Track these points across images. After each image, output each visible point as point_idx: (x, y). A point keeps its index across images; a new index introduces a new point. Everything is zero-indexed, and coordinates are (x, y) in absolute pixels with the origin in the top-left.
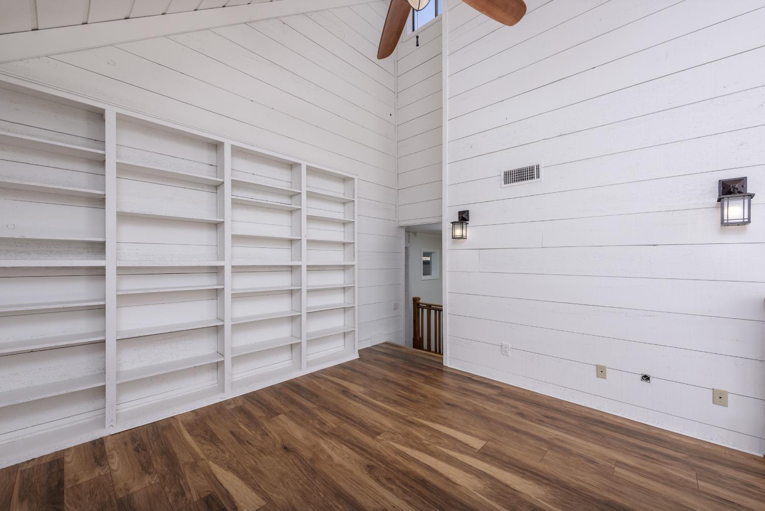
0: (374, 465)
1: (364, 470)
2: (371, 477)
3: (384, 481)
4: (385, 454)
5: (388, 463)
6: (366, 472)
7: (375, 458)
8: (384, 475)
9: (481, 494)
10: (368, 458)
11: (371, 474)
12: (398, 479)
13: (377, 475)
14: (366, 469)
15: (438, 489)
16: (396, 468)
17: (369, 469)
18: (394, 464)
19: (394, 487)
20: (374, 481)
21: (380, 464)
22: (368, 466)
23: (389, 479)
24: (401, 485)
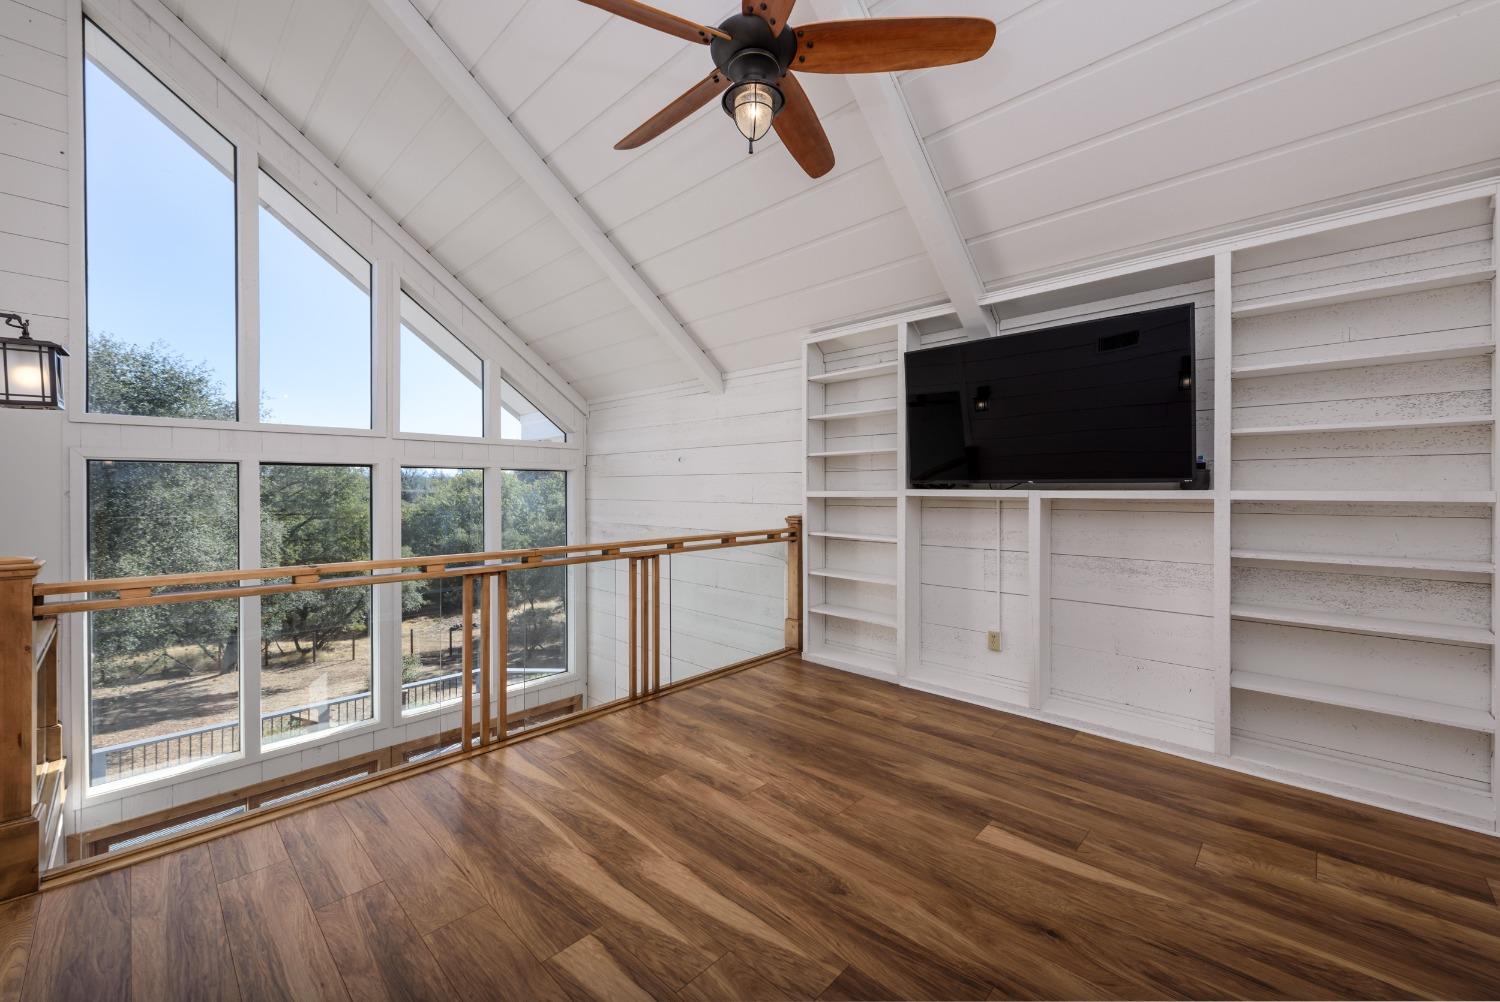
0: (831, 896)
1: (848, 884)
2: (833, 874)
3: (809, 868)
4: (812, 919)
5: (805, 900)
6: (842, 881)
7: (833, 912)
8: (809, 877)
9: (653, 852)
10: (848, 910)
11: (834, 879)
12: (784, 871)
13: (822, 877)
14: (847, 887)
15: (719, 859)
16: (789, 892)
17: (841, 887)
18: (793, 898)
19: (792, 859)
20: (827, 867)
21: (820, 898)
22: (843, 893)
23: (800, 870)
24: (779, 862)
